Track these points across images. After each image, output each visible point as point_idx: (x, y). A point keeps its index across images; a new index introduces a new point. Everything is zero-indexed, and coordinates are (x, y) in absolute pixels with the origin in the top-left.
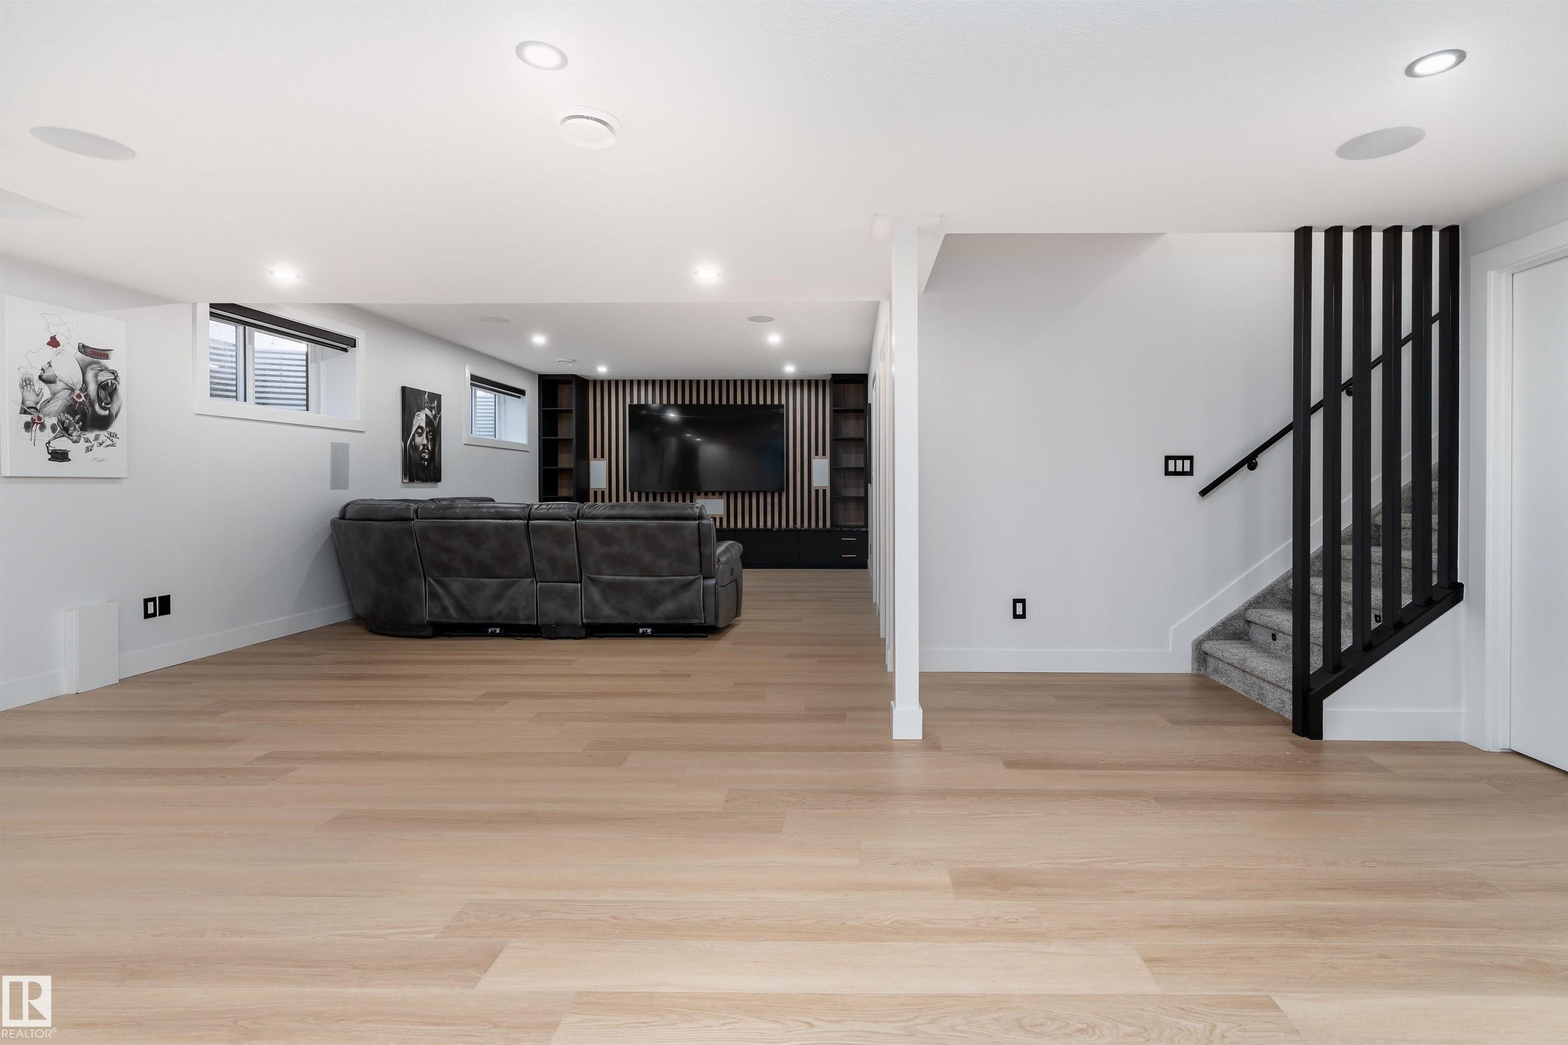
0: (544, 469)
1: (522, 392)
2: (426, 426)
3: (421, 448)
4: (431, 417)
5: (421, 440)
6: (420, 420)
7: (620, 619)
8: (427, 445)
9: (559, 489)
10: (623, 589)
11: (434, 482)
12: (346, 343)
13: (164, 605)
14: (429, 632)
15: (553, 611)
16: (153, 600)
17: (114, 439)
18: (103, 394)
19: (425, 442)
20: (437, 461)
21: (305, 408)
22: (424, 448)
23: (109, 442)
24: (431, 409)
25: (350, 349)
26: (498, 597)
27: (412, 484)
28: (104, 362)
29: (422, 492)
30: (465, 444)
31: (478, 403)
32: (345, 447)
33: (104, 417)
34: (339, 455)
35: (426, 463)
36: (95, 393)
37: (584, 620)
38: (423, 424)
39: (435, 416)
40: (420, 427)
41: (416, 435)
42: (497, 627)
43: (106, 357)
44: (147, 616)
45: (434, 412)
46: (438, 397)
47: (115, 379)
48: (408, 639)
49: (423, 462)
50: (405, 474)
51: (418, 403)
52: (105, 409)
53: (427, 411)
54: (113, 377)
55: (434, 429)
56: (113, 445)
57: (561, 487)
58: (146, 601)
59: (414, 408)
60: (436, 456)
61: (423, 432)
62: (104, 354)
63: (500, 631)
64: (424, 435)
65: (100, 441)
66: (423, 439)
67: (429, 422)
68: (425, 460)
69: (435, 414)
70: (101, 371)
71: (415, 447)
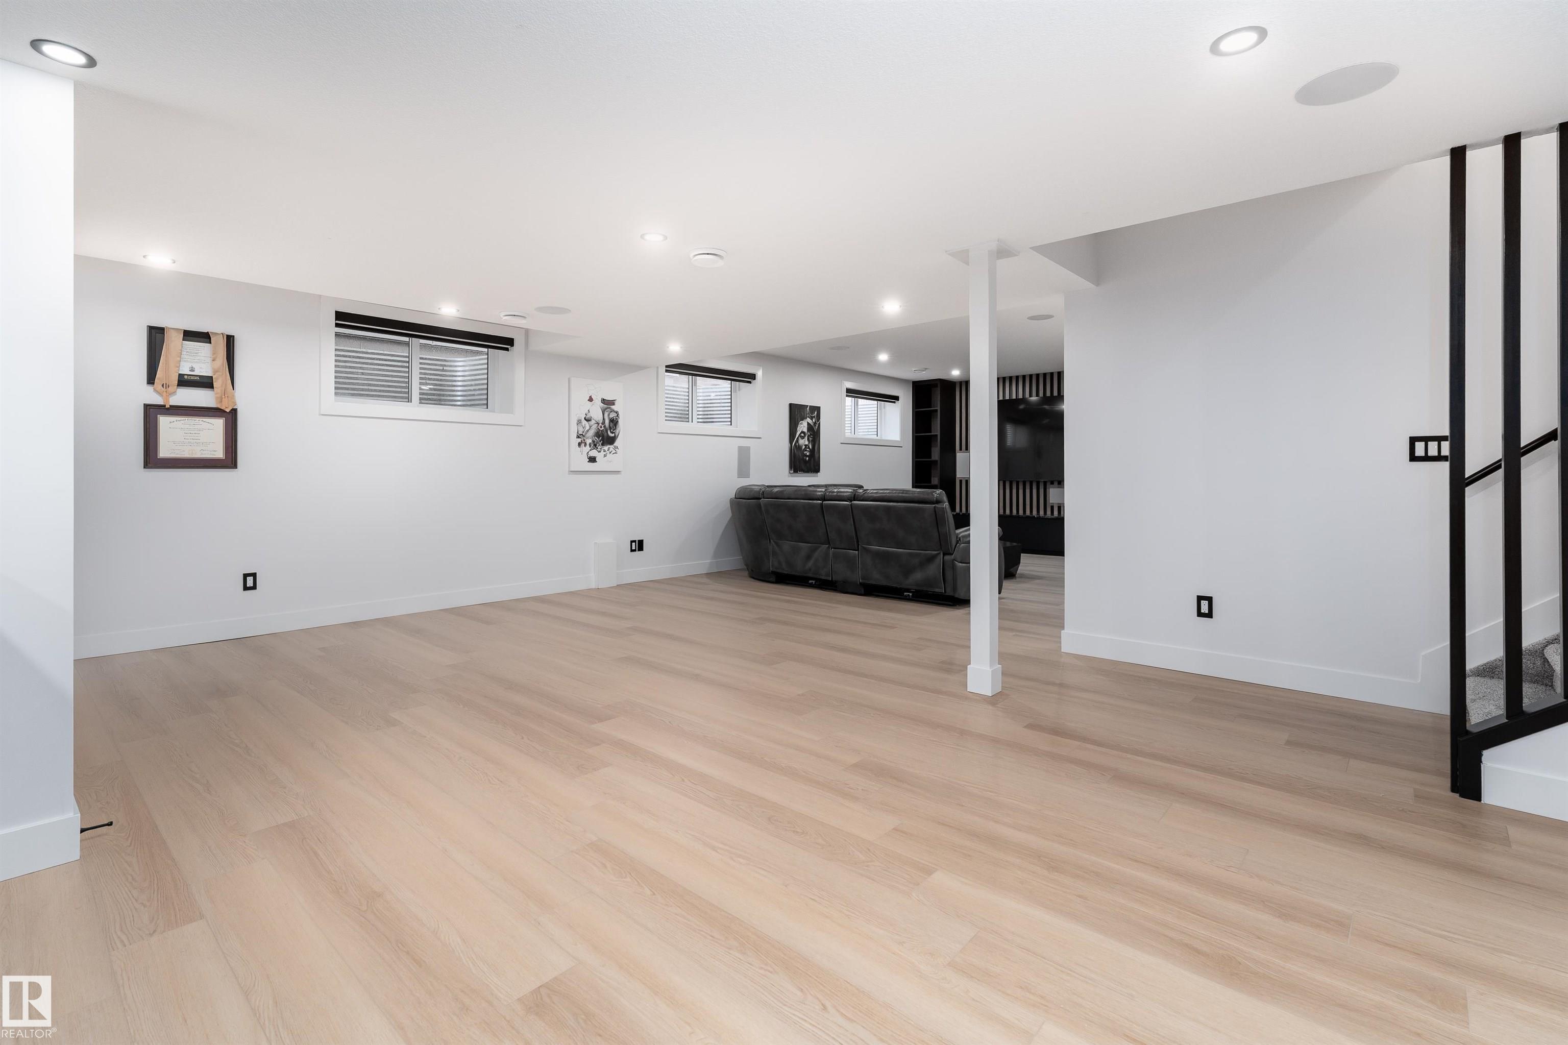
0: (916, 461)
1: (896, 398)
2: (808, 431)
3: (804, 447)
4: (812, 424)
5: (804, 442)
6: (803, 426)
7: (884, 582)
8: (808, 445)
9: (932, 479)
10: (885, 558)
11: (814, 472)
12: (749, 378)
13: (639, 545)
14: (773, 579)
15: (841, 572)
16: (635, 541)
17: (617, 450)
18: (612, 425)
19: (807, 443)
20: (816, 456)
21: (730, 423)
22: (806, 447)
23: (614, 451)
24: (812, 418)
25: (753, 382)
26: (809, 557)
27: (796, 474)
28: (613, 407)
29: (803, 480)
30: (841, 443)
31: (859, 410)
32: (748, 449)
33: (612, 437)
34: (744, 455)
35: (807, 458)
36: (608, 424)
37: (860, 580)
38: (805, 430)
39: (815, 423)
40: (802, 432)
41: (800, 438)
42: (813, 580)
43: (614, 404)
44: (632, 551)
45: (814, 421)
46: (818, 409)
47: (617, 416)
48: (761, 582)
49: (805, 458)
50: (791, 468)
51: (801, 414)
52: (612, 433)
53: (809, 420)
54: (616, 415)
55: (814, 433)
56: (616, 453)
57: (934, 477)
58: (632, 542)
59: (798, 418)
60: (816, 453)
61: (805, 436)
62: (612, 403)
63: (815, 583)
64: (806, 438)
65: (610, 451)
66: (805, 440)
67: (810, 427)
68: (807, 456)
69: (815, 422)
70: (611, 412)
71: (798, 447)
